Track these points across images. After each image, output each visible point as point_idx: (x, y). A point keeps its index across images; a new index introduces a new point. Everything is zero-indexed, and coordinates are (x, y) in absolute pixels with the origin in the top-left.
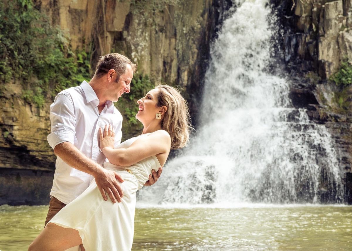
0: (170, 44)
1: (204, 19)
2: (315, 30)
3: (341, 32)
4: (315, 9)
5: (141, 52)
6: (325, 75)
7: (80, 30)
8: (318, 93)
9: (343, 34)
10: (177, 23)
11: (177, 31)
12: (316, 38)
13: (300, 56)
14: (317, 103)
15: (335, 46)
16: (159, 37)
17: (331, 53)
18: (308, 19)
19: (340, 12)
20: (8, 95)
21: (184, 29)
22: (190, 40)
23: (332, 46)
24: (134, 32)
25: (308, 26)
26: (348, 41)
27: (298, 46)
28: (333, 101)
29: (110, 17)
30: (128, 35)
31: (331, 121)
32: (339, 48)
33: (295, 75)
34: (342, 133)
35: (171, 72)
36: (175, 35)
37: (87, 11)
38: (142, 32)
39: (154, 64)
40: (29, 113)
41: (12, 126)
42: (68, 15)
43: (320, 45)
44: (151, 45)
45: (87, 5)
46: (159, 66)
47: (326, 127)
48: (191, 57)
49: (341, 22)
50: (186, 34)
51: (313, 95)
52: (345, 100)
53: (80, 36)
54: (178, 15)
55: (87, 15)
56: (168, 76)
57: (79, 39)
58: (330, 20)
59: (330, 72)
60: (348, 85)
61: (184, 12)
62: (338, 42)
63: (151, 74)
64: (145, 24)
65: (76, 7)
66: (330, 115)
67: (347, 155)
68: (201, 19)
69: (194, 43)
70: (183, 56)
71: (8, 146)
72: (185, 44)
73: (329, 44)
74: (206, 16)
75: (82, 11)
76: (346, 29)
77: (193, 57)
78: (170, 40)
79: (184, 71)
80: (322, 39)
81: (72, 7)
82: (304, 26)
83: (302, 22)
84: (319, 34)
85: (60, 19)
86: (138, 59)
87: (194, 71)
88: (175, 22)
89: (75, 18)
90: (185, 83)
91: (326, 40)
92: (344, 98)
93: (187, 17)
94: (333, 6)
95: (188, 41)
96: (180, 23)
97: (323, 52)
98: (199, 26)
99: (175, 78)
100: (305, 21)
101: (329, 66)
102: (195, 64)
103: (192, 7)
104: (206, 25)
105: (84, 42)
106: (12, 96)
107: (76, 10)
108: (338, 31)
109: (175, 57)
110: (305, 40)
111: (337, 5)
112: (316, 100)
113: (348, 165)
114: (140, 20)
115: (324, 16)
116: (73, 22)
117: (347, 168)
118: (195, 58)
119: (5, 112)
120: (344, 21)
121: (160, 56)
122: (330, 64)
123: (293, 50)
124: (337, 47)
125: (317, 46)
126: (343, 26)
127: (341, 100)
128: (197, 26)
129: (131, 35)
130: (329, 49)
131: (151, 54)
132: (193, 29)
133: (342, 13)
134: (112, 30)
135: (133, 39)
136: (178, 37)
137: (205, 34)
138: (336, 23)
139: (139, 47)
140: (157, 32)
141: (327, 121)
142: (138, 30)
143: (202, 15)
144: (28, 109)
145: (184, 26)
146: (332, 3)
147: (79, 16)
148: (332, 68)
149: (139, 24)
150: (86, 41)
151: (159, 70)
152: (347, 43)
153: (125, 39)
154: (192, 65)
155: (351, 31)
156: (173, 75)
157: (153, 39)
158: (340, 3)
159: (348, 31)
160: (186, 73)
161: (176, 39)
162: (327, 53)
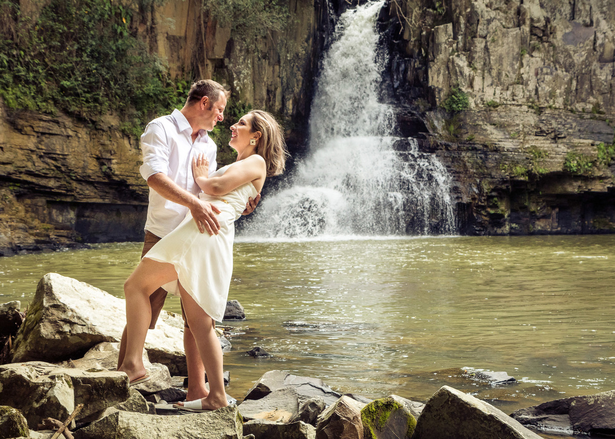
0: (273, 72)
1: (309, 45)
2: (424, 55)
3: (451, 57)
4: (424, 33)
5: (243, 80)
6: (435, 101)
7: (179, 57)
8: (428, 120)
9: (453, 59)
10: (281, 49)
11: (281, 58)
12: (426, 63)
13: (409, 82)
14: (427, 131)
15: (445, 72)
16: (262, 64)
17: (441, 78)
18: (417, 43)
19: (450, 35)
20: (105, 127)
21: (288, 55)
22: (295, 67)
23: (442, 71)
24: (235, 59)
25: (417, 51)
26: (459, 66)
27: (407, 72)
28: (444, 129)
29: (210, 44)
30: (230, 62)
31: (441, 149)
32: (449, 73)
33: (404, 103)
34: (453, 162)
35: (275, 102)
36: (279, 62)
37: (186, 38)
38: (244, 60)
39: (257, 92)
40: (128, 146)
41: (110, 160)
42: (165, 42)
43: (429, 71)
44: (254, 72)
45: (186, 31)
46: (262, 94)
47: (437, 156)
48: (296, 85)
49: (451, 46)
50: (290, 60)
51: (423, 122)
52: (456, 127)
53: (179, 64)
54: (282, 41)
55: (186, 42)
56: (272, 105)
57: (179, 67)
58: (440, 44)
59: (440, 98)
60: (459, 112)
61: (288, 37)
62: (448, 68)
64: (248, 51)
65: (174, 34)
66: (441, 143)
67: (459, 184)
68: (306, 44)
69: (299, 70)
70: (288, 84)
71: (106, 181)
72: (289, 71)
73: (439, 70)
74: (311, 41)
75: (180, 38)
76: (456, 54)
77: (298, 85)
78: (273, 67)
79: (289, 100)
80: (431, 64)
81: (170, 34)
82: (412, 50)
83: (411, 47)
84: (428, 59)
85: (157, 46)
86: (240, 88)
87: (300, 99)
88: (278, 48)
89: (174, 45)
90: (290, 112)
91: (435, 66)
92: (454, 125)
93: (291, 43)
94: (443, 30)
95: (293, 67)
96: (283, 49)
97: (432, 77)
98: (304, 52)
99: (280, 107)
100: (414, 46)
101: (439, 93)
102: (300, 91)
103: (296, 32)
104: (311, 51)
105: (183, 70)
106: (109, 128)
107: (174, 36)
108: (448, 55)
109: (279, 85)
110: (415, 66)
111: (446, 28)
112: (426, 128)
113: (459, 195)
114: (242, 47)
115: (433, 40)
116: (171, 49)
117: (458, 198)
118: (300, 86)
119: (103, 145)
120: (455, 45)
121: (263, 84)
122: (440, 90)
123: (401, 76)
124: (447, 72)
125: (426, 72)
126: (453, 50)
127: (452, 128)
128: (302, 52)
129: (233, 63)
130: (439, 74)
131: (254, 82)
132: (298, 55)
133: (452, 36)
134: (213, 57)
135: (236, 66)
136: (282, 64)
137: (310, 61)
138: (446, 47)
139: (242, 75)
140: (259, 59)
141: (438, 150)
142: (240, 57)
143: (307, 41)
144: (126, 142)
145: (288, 52)
146: (442, 26)
147: (178, 43)
148: (442, 94)
149: (241, 51)
150: (185, 69)
151: (263, 99)
152: (457, 68)
153: (226, 67)
154: (297, 93)
155: (461, 56)
156: (277, 104)
157: (256, 66)
158: (450, 26)
159: (458, 56)
160: (291, 102)
161: (280, 66)
162: (436, 79)
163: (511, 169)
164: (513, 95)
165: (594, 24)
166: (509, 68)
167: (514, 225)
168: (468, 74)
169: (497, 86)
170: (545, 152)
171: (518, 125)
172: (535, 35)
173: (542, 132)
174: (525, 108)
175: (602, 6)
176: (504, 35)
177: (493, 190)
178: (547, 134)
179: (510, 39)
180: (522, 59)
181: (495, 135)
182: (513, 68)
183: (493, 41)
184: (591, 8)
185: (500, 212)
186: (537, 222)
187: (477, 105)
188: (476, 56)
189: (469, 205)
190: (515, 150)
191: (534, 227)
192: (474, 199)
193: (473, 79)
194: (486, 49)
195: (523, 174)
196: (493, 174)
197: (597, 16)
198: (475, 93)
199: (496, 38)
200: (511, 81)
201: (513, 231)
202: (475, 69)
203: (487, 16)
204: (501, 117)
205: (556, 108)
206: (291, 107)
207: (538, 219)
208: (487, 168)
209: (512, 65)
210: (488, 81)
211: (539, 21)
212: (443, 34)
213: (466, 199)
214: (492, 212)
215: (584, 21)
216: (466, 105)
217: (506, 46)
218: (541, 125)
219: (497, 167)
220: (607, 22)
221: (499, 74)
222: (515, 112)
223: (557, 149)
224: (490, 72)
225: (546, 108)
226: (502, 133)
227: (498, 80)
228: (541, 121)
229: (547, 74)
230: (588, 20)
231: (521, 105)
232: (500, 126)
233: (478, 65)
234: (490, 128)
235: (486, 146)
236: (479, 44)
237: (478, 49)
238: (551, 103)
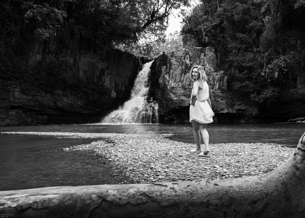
0: (119, 79)
2: (159, 74)
3: (164, 75)
6: (160, 87)
8: (157, 92)
10: (122, 73)
12: (159, 76)
13: (155, 82)
14: (156, 95)
18: (158, 71)
19: (165, 69)
20: (56, 94)
26: (166, 77)
27: (154, 79)
28: (160, 94)
29: (95, 72)
30: (103, 77)
34: (160, 103)
36: (121, 77)
38: (107, 76)
40: (65, 99)
41: (57, 102)
45: (89, 69)
46: (113, 85)
49: (165, 72)
50: (124, 76)
51: (155, 93)
53: (86, 77)
55: (89, 72)
59: (161, 86)
60: (165, 90)
62: (164, 78)
63: (111, 88)
64: (108, 74)
66: (158, 98)
67: (161, 110)
68: (130, 72)
69: (127, 79)
70: (123, 83)
71: (57, 108)
73: (162, 78)
75: (87, 70)
77: (127, 83)
82: (157, 73)
87: (127, 87)
89: (85, 72)
93: (125, 72)
94: (163, 67)
95: (125, 78)
101: (161, 85)
103: (127, 69)
104: (132, 74)
106: (58, 94)
109: (121, 83)
115: (161, 71)
116: (84, 74)
117: (160, 113)
119: (55, 98)
120: (166, 72)
122: (161, 84)
125: (159, 79)
126: (165, 73)
127: (162, 94)
128: (128, 74)
131: (111, 82)
132: (127, 75)
138: (163, 72)
141: (157, 100)
143: (130, 71)
144: (64, 98)
145: (124, 74)
149: (106, 74)
154: (126, 85)
155: (167, 74)
156: (120, 88)
157: (111, 78)
158: (165, 66)
159: (166, 74)
160: (124, 87)
161: (121, 78)
162: (161, 81)
163: (174, 105)
164: (179, 85)
165: (205, 65)
166: (178, 78)
167: (178, 121)
168: (168, 79)
169: (175, 82)
170: (185, 100)
171: (178, 93)
172: (188, 68)
173: (185, 95)
174: (181, 88)
175: (207, 60)
176: (177, 68)
177: (170, 111)
178: (187, 96)
179: (179, 70)
180: (182, 75)
181: (172, 96)
182: (179, 78)
183: (175, 70)
184: (204, 61)
185: (172, 117)
186: (186, 120)
187: (169, 88)
188: (171, 74)
189: (163, 115)
190: (176, 100)
191: (185, 122)
192: (164, 114)
193: (169, 81)
194: (173, 72)
195: (177, 107)
196: (170, 107)
197: (206, 63)
198: (169, 85)
199: (175, 69)
200: (178, 81)
201: (178, 123)
202: (170, 78)
203: (174, 63)
204: (175, 91)
205: (190, 88)
206: (124, 89)
207: (186, 119)
208: (169, 105)
209: (179, 77)
210: (173, 81)
211: (189, 64)
212: (163, 69)
213: (162, 114)
214: (170, 117)
215: (202, 64)
216: (167, 88)
217: (178, 72)
218: (185, 93)
219: (171, 105)
220: (209, 64)
221: (176, 79)
222: (178, 89)
223: (188, 100)
224: (173, 79)
225: (188, 88)
226: (174, 95)
227: (175, 81)
228: (185, 92)
229: (188, 79)
230: (203, 64)
231: (180, 88)
232: (174, 94)
233: (171, 77)
234: (171, 94)
235: (170, 99)
236: (172, 71)
237: (171, 73)
238: (189, 87)
